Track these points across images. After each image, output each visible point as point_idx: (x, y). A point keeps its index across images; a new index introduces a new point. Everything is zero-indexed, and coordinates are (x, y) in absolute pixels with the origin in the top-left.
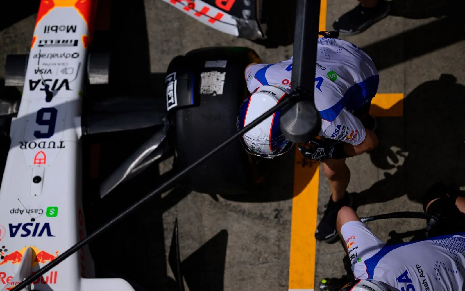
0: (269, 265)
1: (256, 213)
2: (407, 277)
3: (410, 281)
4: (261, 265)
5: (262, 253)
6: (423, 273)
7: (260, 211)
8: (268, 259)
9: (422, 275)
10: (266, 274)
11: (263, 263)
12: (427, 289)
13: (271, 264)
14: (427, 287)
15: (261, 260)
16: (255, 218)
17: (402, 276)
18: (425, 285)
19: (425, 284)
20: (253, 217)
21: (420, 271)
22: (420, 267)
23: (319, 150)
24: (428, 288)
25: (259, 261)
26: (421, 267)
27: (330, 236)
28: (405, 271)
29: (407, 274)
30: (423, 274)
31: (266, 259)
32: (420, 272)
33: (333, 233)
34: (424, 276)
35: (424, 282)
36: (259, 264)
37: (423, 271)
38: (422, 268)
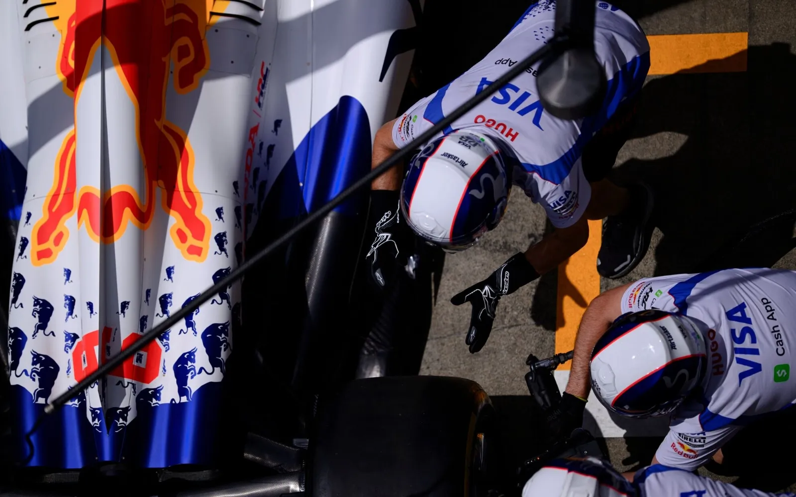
0: (520, 330)
1: (497, 241)
2: (743, 314)
3: (749, 321)
4: (506, 330)
5: (509, 310)
6: (773, 313)
7: (504, 237)
8: (519, 319)
9: (773, 317)
10: (515, 344)
11: (510, 327)
12: (778, 343)
13: (523, 328)
14: (779, 339)
15: (506, 321)
16: (495, 251)
17: (735, 310)
18: (775, 335)
19: (776, 333)
20: (492, 248)
21: (769, 309)
22: (768, 303)
23: (485, 294)
24: (781, 341)
25: (503, 323)
26: (770, 302)
27: (622, 266)
28: (740, 303)
29: (745, 309)
30: (774, 315)
31: (515, 320)
32: (768, 311)
33: (626, 260)
34: (775, 320)
35: (776, 329)
36: (504, 328)
37: (774, 310)
38: (773, 305)
